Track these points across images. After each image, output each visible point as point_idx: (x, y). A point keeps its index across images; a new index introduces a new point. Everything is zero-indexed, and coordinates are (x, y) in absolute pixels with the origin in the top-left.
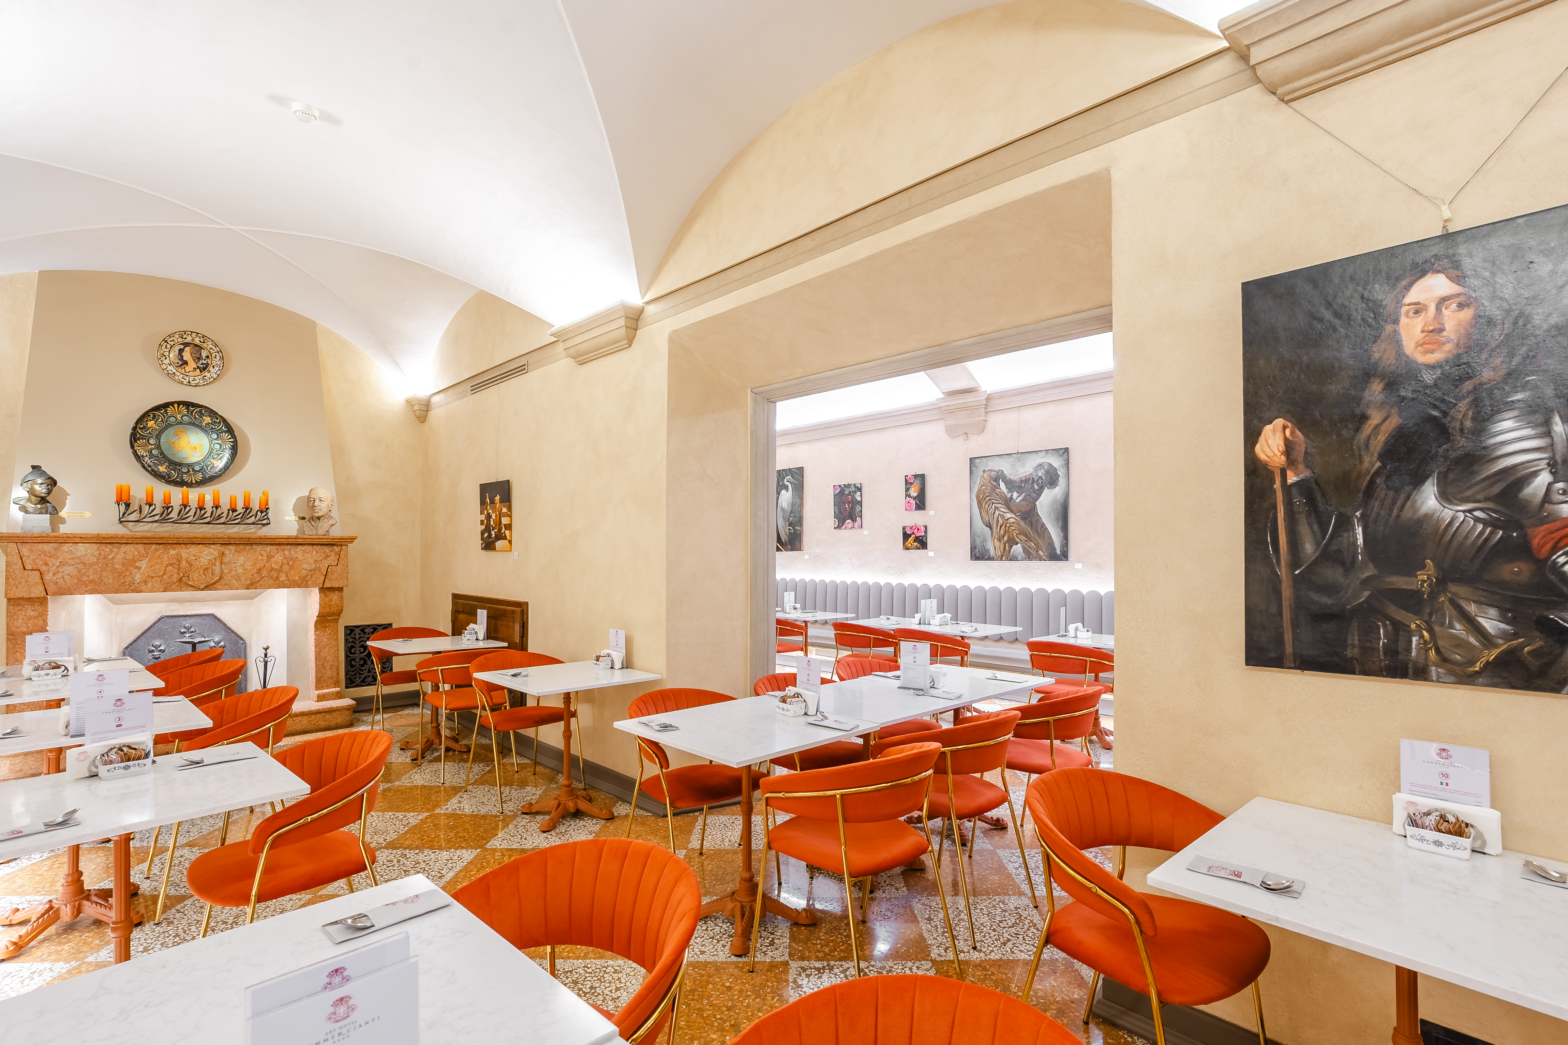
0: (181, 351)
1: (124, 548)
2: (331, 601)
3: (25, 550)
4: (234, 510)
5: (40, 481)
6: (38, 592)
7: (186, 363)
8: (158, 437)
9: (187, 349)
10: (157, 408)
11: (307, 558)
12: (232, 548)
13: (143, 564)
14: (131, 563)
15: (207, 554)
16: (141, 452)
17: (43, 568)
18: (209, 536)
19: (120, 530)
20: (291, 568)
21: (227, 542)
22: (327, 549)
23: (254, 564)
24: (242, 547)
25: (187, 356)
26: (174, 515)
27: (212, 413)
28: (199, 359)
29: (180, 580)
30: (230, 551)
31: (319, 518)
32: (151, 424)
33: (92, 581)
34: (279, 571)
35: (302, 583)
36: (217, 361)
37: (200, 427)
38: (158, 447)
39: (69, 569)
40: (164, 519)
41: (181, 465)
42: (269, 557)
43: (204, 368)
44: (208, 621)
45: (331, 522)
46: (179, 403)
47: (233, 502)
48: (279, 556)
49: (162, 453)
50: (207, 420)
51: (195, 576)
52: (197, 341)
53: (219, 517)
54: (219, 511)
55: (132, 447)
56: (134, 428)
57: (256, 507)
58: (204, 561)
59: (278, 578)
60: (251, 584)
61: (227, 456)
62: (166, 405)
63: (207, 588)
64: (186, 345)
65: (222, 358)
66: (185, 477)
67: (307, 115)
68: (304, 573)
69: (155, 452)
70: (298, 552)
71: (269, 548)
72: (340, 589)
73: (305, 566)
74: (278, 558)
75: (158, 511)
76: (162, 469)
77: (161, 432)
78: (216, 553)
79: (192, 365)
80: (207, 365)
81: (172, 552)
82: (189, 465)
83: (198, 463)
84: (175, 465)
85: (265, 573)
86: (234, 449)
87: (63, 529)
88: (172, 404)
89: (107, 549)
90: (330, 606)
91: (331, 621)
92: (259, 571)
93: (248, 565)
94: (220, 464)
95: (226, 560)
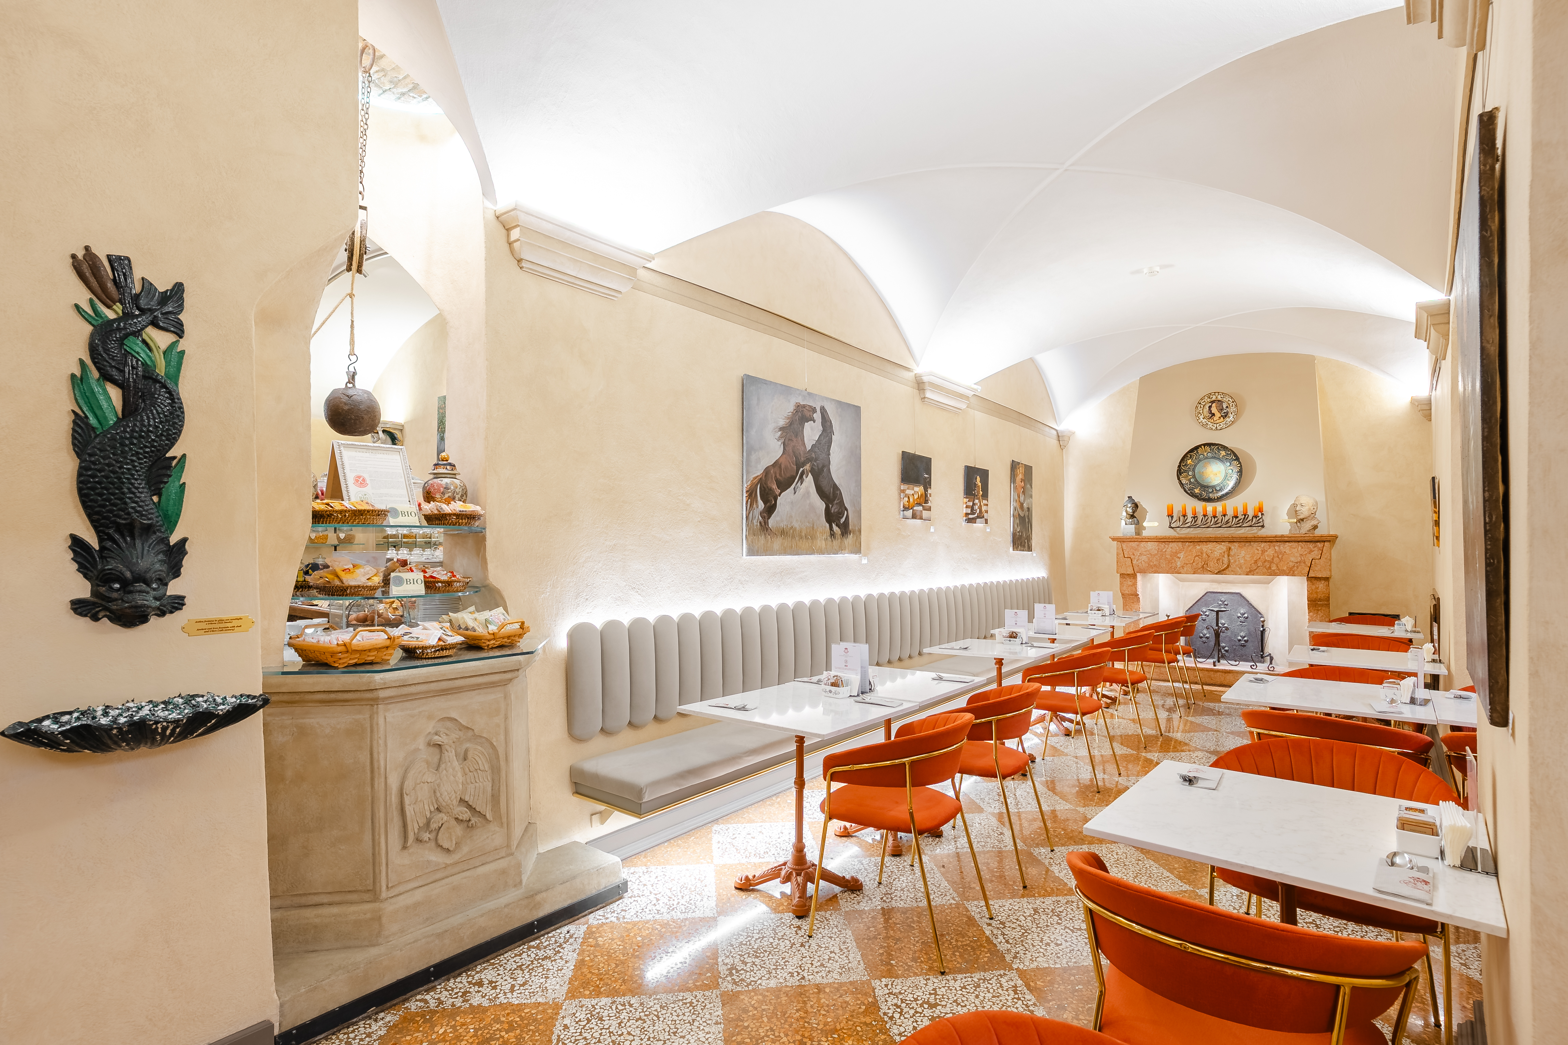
0: (1210, 407)
1: (1171, 545)
2: (1317, 588)
3: (1124, 545)
4: (1236, 517)
5: (1129, 505)
6: (1130, 571)
7: (1214, 415)
8: (1194, 470)
9: (1214, 405)
10: (1192, 451)
11: (1294, 552)
12: (1236, 544)
13: (1181, 555)
14: (1175, 554)
15: (1219, 549)
16: (1184, 482)
17: (1132, 557)
18: (1219, 536)
19: (1171, 533)
20: (1281, 560)
21: (1232, 540)
22: (1311, 545)
23: (1252, 557)
24: (1243, 544)
25: (1214, 410)
26: (1199, 522)
27: (1225, 448)
28: (1222, 410)
29: (1203, 567)
30: (1235, 547)
31: (1302, 520)
32: (1189, 461)
33: (1155, 565)
34: (1271, 562)
35: (1290, 572)
36: (1232, 409)
37: (1219, 459)
38: (1194, 476)
39: (1144, 558)
40: (1194, 526)
41: (1208, 487)
42: (1263, 551)
43: (1225, 416)
44: (1236, 597)
45: (1314, 522)
46: (1204, 445)
47: (1236, 510)
48: (1271, 551)
49: (1196, 480)
50: (1223, 453)
51: (1211, 564)
52: (1219, 398)
53: (1227, 522)
54: (1227, 518)
55: (1179, 479)
56: (1179, 466)
57: (1251, 513)
58: (1217, 554)
59: (1270, 568)
60: (1250, 571)
61: (1235, 477)
62: (1197, 448)
63: (1219, 573)
64: (1213, 402)
65: (1236, 406)
66: (1211, 495)
67: (1152, 273)
68: (1291, 564)
69: (1192, 480)
70: (1286, 548)
71: (1263, 545)
72: (1327, 579)
73: (1292, 559)
74: (1270, 552)
75: (1189, 520)
76: (1197, 491)
77: (1195, 466)
78: (1225, 548)
79: (1218, 415)
80: (1227, 413)
81: (1198, 547)
82: (1213, 487)
83: (1218, 485)
84: (1205, 487)
85: (1260, 564)
86: (1240, 472)
87: (1145, 533)
88: (1200, 446)
89: (1162, 545)
90: (1317, 593)
91: (1322, 605)
92: (1256, 562)
93: (1248, 557)
94: (1231, 484)
95: (1232, 553)
